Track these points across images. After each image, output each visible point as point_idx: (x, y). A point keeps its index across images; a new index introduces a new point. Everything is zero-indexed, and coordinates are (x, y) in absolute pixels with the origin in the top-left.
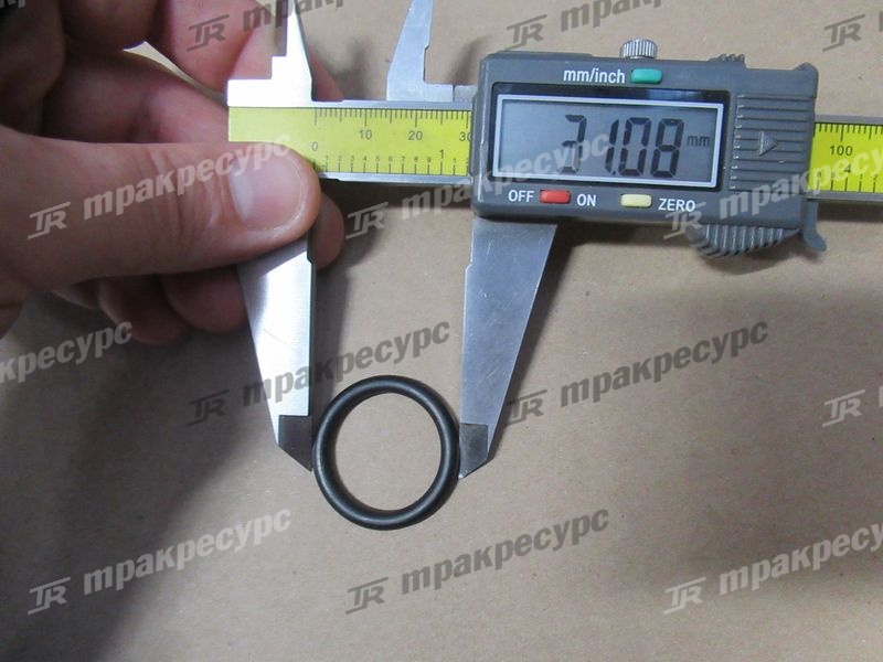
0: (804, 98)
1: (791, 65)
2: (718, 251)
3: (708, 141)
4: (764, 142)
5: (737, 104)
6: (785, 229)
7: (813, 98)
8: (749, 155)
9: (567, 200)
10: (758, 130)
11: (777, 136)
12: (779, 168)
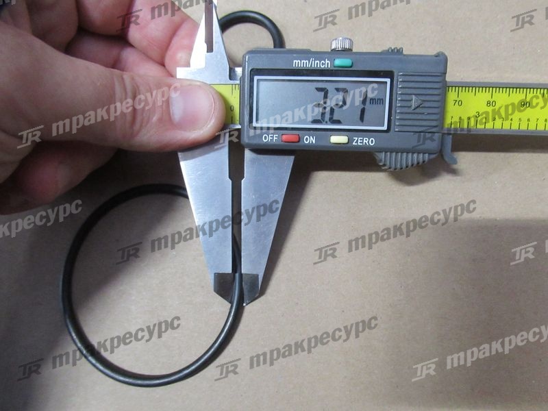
0: (439, 74)
2: (390, 168)
3: (382, 101)
4: (414, 101)
5: (398, 78)
6: (429, 154)
7: (445, 73)
8: (406, 110)
9: (298, 140)
10: (411, 94)
11: (423, 98)
12: (424, 117)
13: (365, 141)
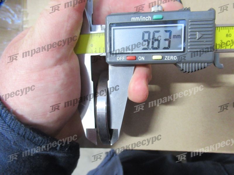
0: (212, 20)
1: (206, 9)
2: (186, 72)
3: (180, 36)
4: (198, 35)
5: (188, 23)
6: (207, 63)
7: (215, 19)
8: (193, 40)
9: (135, 59)
10: (196, 31)
11: (203, 33)
12: (204, 43)
13: (171, 58)
